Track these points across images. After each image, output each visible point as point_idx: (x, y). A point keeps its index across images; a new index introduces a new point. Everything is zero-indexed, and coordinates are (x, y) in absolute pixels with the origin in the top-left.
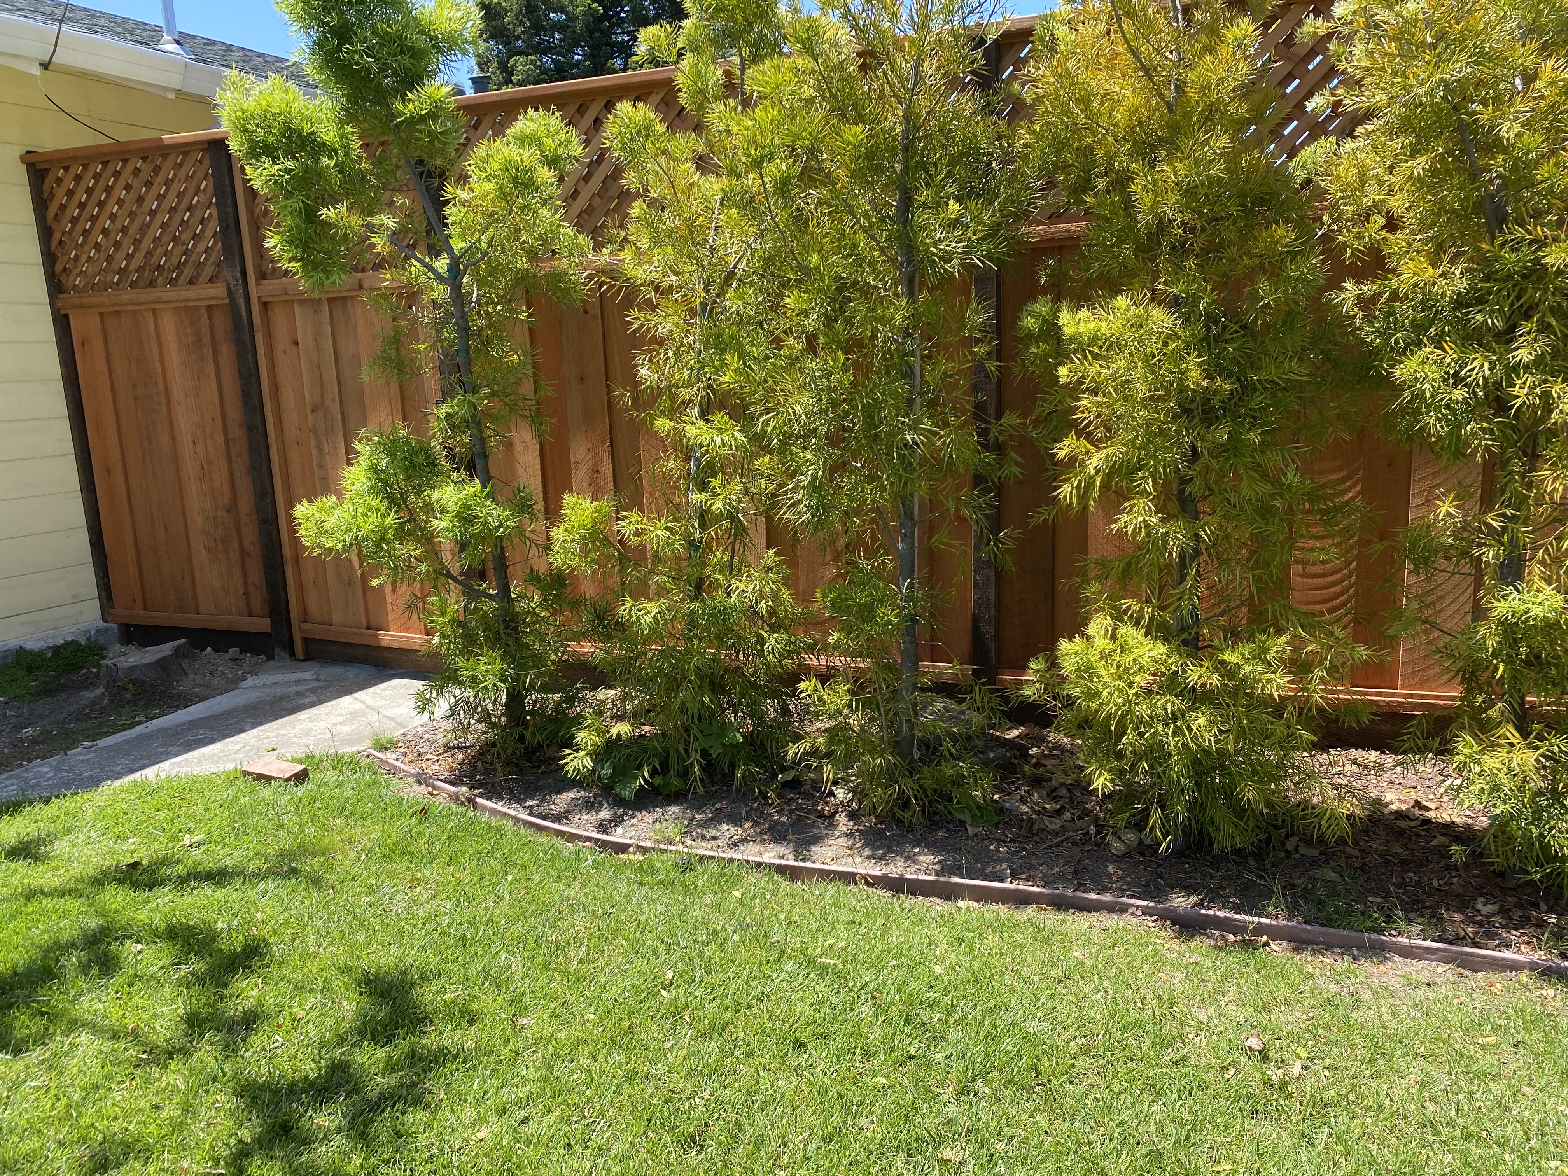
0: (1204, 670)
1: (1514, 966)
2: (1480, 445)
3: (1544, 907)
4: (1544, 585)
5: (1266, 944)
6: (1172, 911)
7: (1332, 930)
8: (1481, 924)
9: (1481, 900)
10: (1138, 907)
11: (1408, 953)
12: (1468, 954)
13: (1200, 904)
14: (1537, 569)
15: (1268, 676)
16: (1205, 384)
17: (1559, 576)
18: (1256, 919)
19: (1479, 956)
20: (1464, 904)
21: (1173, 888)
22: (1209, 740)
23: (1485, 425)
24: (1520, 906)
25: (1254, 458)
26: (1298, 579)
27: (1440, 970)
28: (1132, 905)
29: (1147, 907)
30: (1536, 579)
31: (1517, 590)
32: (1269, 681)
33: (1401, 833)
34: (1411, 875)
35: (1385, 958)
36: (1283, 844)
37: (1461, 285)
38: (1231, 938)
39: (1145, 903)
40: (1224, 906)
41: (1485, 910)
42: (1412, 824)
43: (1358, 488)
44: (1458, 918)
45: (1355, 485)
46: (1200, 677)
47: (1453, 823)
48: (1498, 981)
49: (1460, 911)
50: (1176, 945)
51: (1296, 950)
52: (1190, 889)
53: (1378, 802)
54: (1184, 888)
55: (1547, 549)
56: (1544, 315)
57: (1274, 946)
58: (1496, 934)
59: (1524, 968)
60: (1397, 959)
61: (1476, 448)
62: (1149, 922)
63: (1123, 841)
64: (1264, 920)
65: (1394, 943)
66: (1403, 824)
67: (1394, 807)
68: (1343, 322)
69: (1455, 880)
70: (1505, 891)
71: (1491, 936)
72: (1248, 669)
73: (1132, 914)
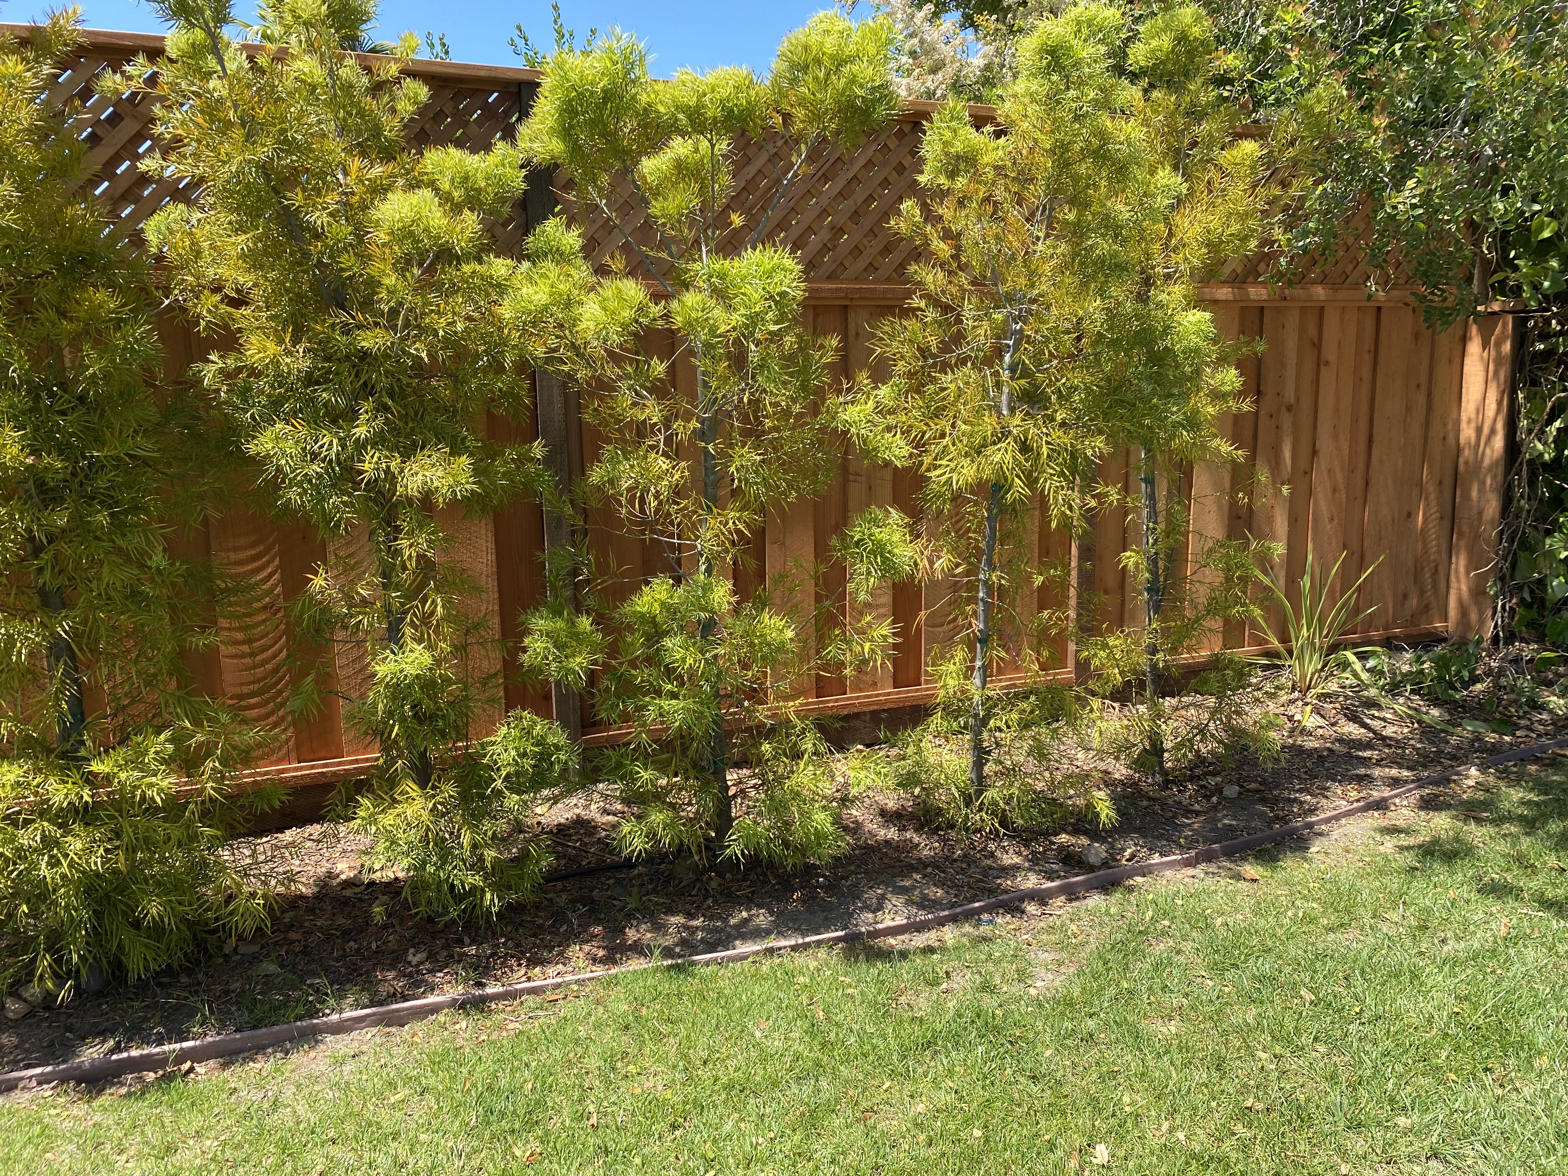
0: (70, 786)
1: (435, 1009)
2: (341, 518)
3: (467, 940)
4: (415, 646)
5: (191, 1070)
6: (76, 1069)
7: (264, 1030)
8: (410, 975)
9: (412, 950)
10: (31, 1078)
11: (338, 1029)
12: (398, 1010)
13: (117, 1049)
14: (408, 631)
15: (147, 780)
16: (29, 461)
17: (429, 635)
18: (177, 1046)
19: (403, 1009)
20: (396, 960)
21: (84, 1039)
22: (96, 862)
23: (345, 498)
24: (447, 946)
25: (113, 541)
26: (228, 661)
27: (369, 1036)
28: (22, 1079)
29: (42, 1074)
30: (409, 640)
31: (393, 652)
32: (151, 785)
33: (347, 902)
34: (352, 944)
35: (317, 1042)
36: (221, 949)
37: (305, 364)
38: (151, 1076)
39: (39, 1070)
40: (146, 1041)
41: (414, 960)
42: (358, 890)
43: (277, 562)
44: (391, 975)
45: (272, 560)
46: (66, 795)
47: (396, 878)
48: (420, 1027)
49: (392, 967)
50: (80, 1109)
51: (224, 1066)
52: (103, 1034)
53: (330, 875)
54: (98, 1034)
55: (414, 614)
56: (381, 396)
57: (200, 1069)
58: (423, 981)
59: (442, 1008)
60: (329, 1038)
61: (339, 521)
62: (47, 1091)
63: (25, 1000)
64: (190, 1044)
65: (325, 1023)
66: (348, 893)
67: (343, 877)
68: (205, 396)
69: (391, 938)
70: (434, 936)
71: (417, 985)
72: (123, 776)
73: (23, 1089)
